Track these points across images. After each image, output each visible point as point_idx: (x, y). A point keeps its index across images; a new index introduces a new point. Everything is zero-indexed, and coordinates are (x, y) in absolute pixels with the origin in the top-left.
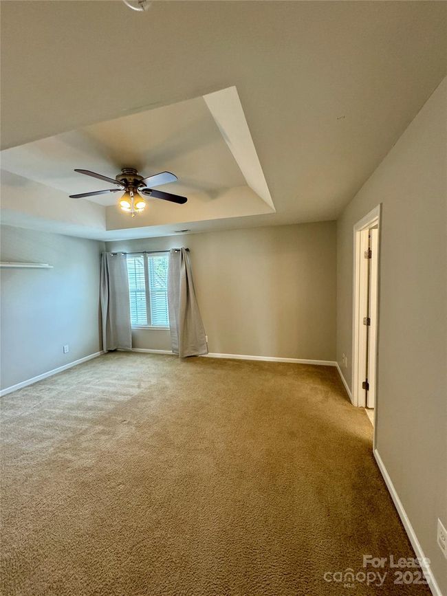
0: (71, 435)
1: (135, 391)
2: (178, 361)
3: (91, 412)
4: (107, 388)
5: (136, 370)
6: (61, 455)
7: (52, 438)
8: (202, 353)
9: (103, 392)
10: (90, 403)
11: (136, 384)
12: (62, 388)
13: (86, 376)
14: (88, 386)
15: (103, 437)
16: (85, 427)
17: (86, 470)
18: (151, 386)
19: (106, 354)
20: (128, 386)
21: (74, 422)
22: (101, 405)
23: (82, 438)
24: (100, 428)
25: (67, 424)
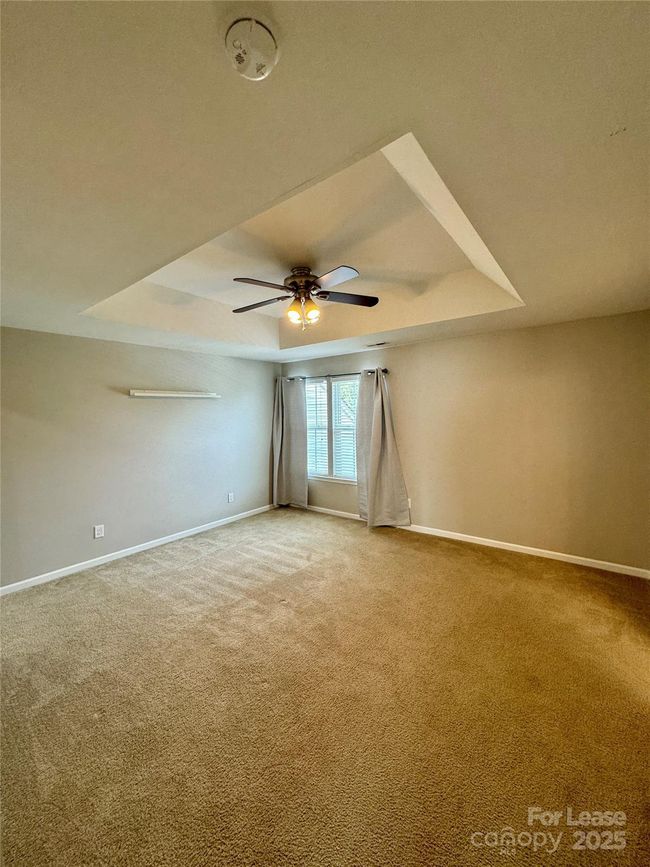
0: (222, 604)
1: (303, 564)
2: (366, 531)
3: (248, 581)
4: (270, 553)
5: (309, 536)
6: (208, 625)
7: (203, 603)
8: (401, 523)
9: (265, 557)
10: (248, 570)
11: (305, 555)
12: (222, 545)
13: (249, 534)
14: (250, 547)
15: (256, 616)
16: (238, 598)
17: (231, 651)
18: (325, 560)
19: (276, 509)
20: (296, 555)
21: (227, 589)
22: (259, 573)
23: (233, 612)
24: (253, 603)
25: (220, 590)
